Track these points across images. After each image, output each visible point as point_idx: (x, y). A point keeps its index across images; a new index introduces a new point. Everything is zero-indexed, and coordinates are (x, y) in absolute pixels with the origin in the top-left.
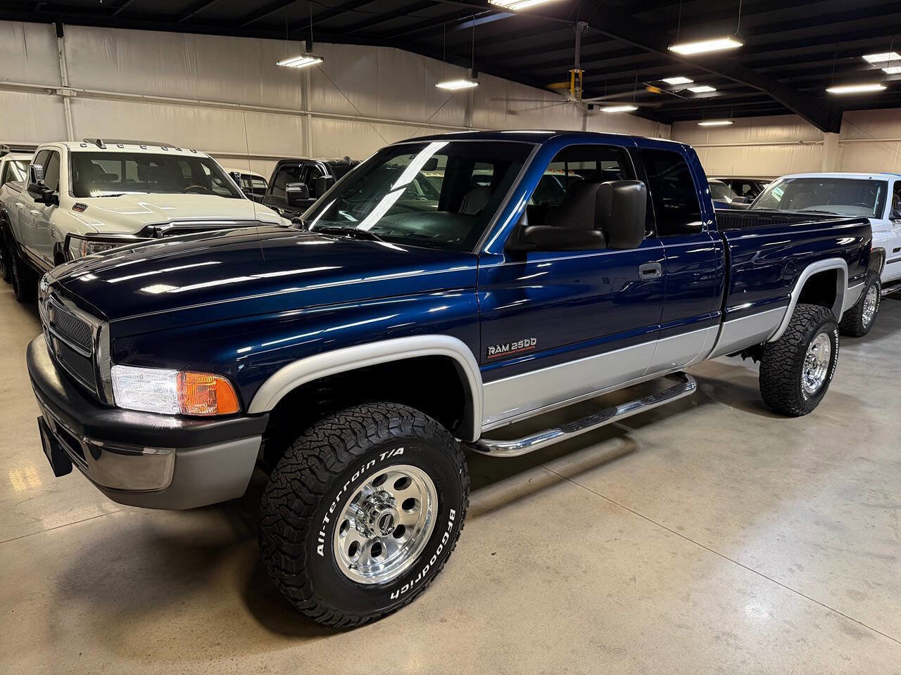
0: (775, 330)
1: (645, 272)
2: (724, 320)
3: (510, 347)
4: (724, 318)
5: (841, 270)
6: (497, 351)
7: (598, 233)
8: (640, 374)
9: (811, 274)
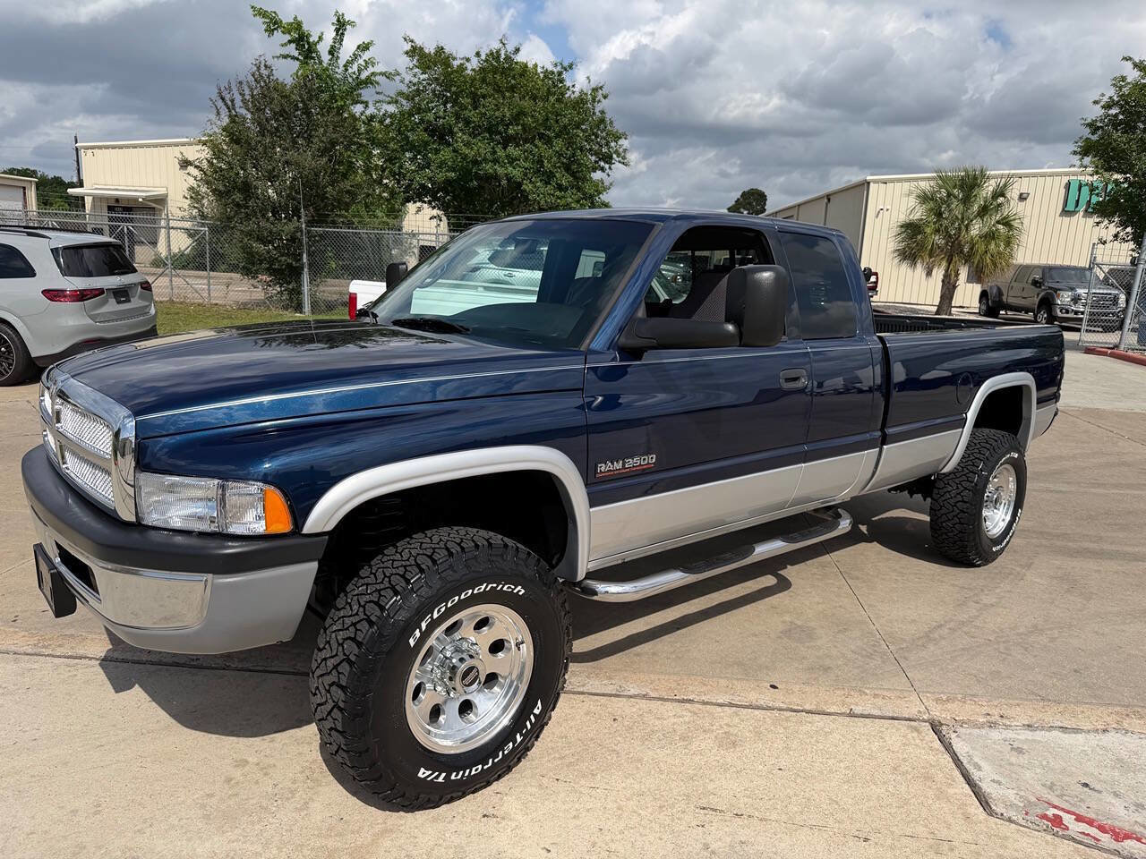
0: (948, 459)
1: (788, 380)
2: (884, 443)
3: (624, 465)
4: (884, 440)
5: (1027, 386)
6: (607, 469)
7: (730, 327)
8: (781, 506)
9: (990, 391)
